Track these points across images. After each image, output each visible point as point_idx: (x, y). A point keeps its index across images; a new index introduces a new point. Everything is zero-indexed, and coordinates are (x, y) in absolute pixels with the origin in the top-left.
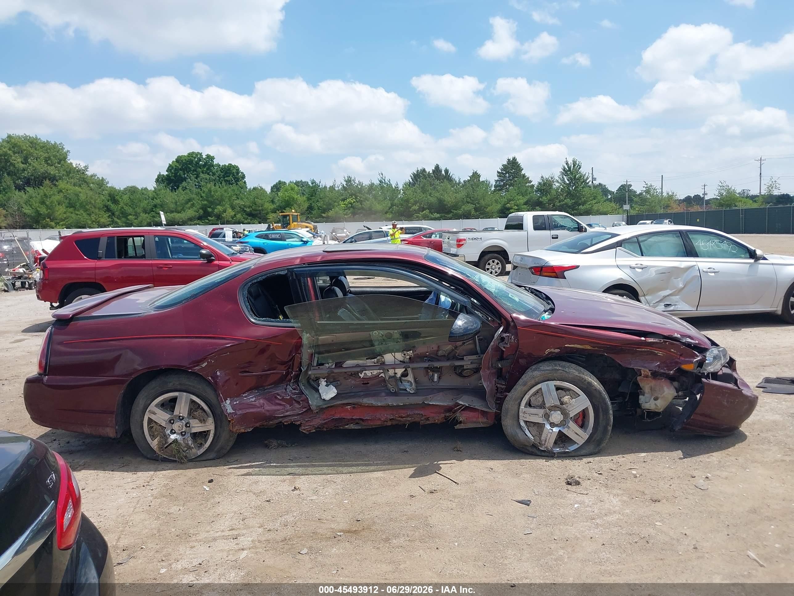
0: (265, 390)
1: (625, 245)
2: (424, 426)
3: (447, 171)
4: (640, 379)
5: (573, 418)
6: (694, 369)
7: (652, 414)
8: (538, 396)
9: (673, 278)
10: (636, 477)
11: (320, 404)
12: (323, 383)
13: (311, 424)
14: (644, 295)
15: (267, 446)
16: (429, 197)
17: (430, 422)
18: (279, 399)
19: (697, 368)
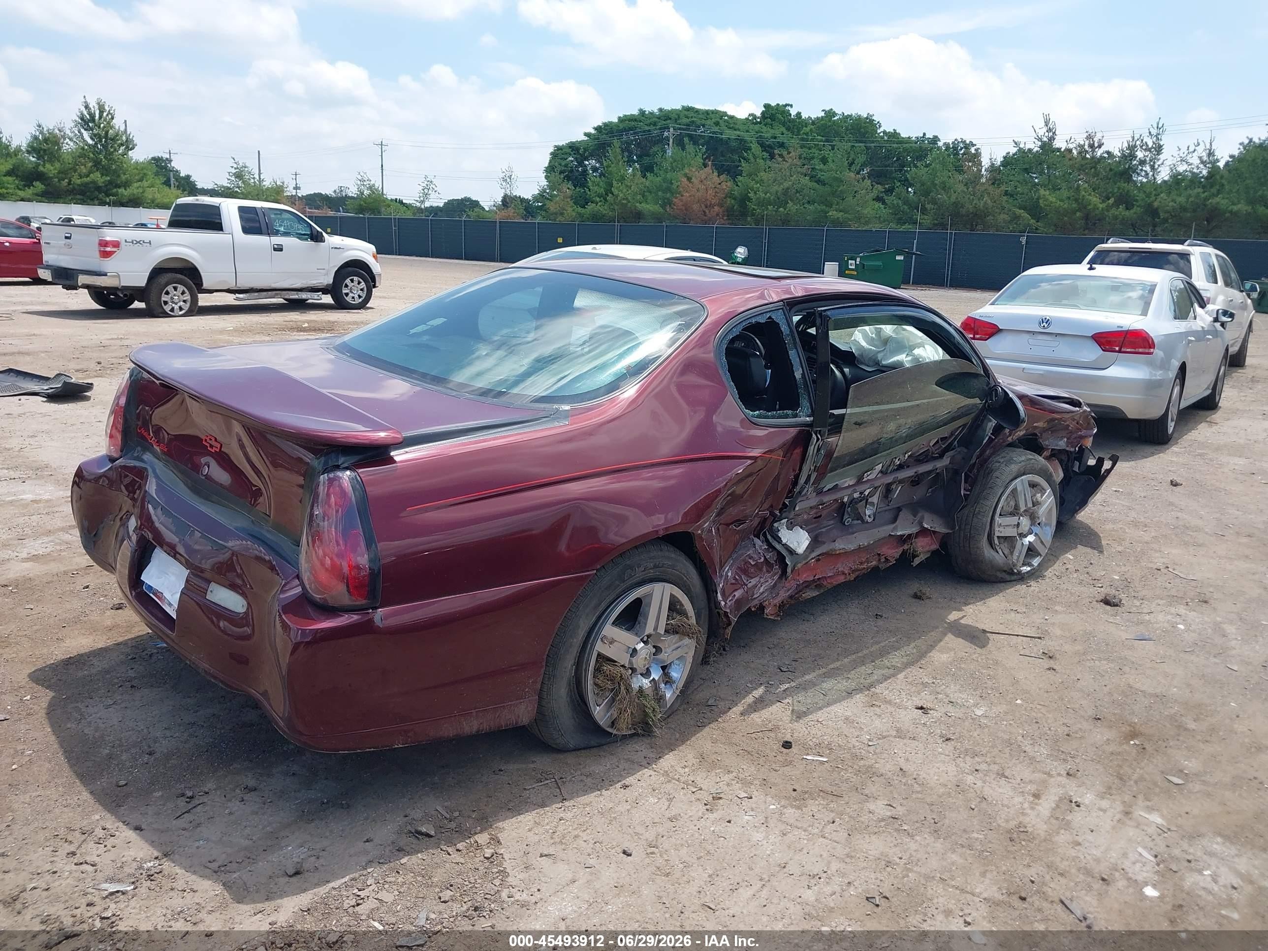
0: (736, 552)
11: (795, 563)
13: (776, 601)
17: (891, 564)
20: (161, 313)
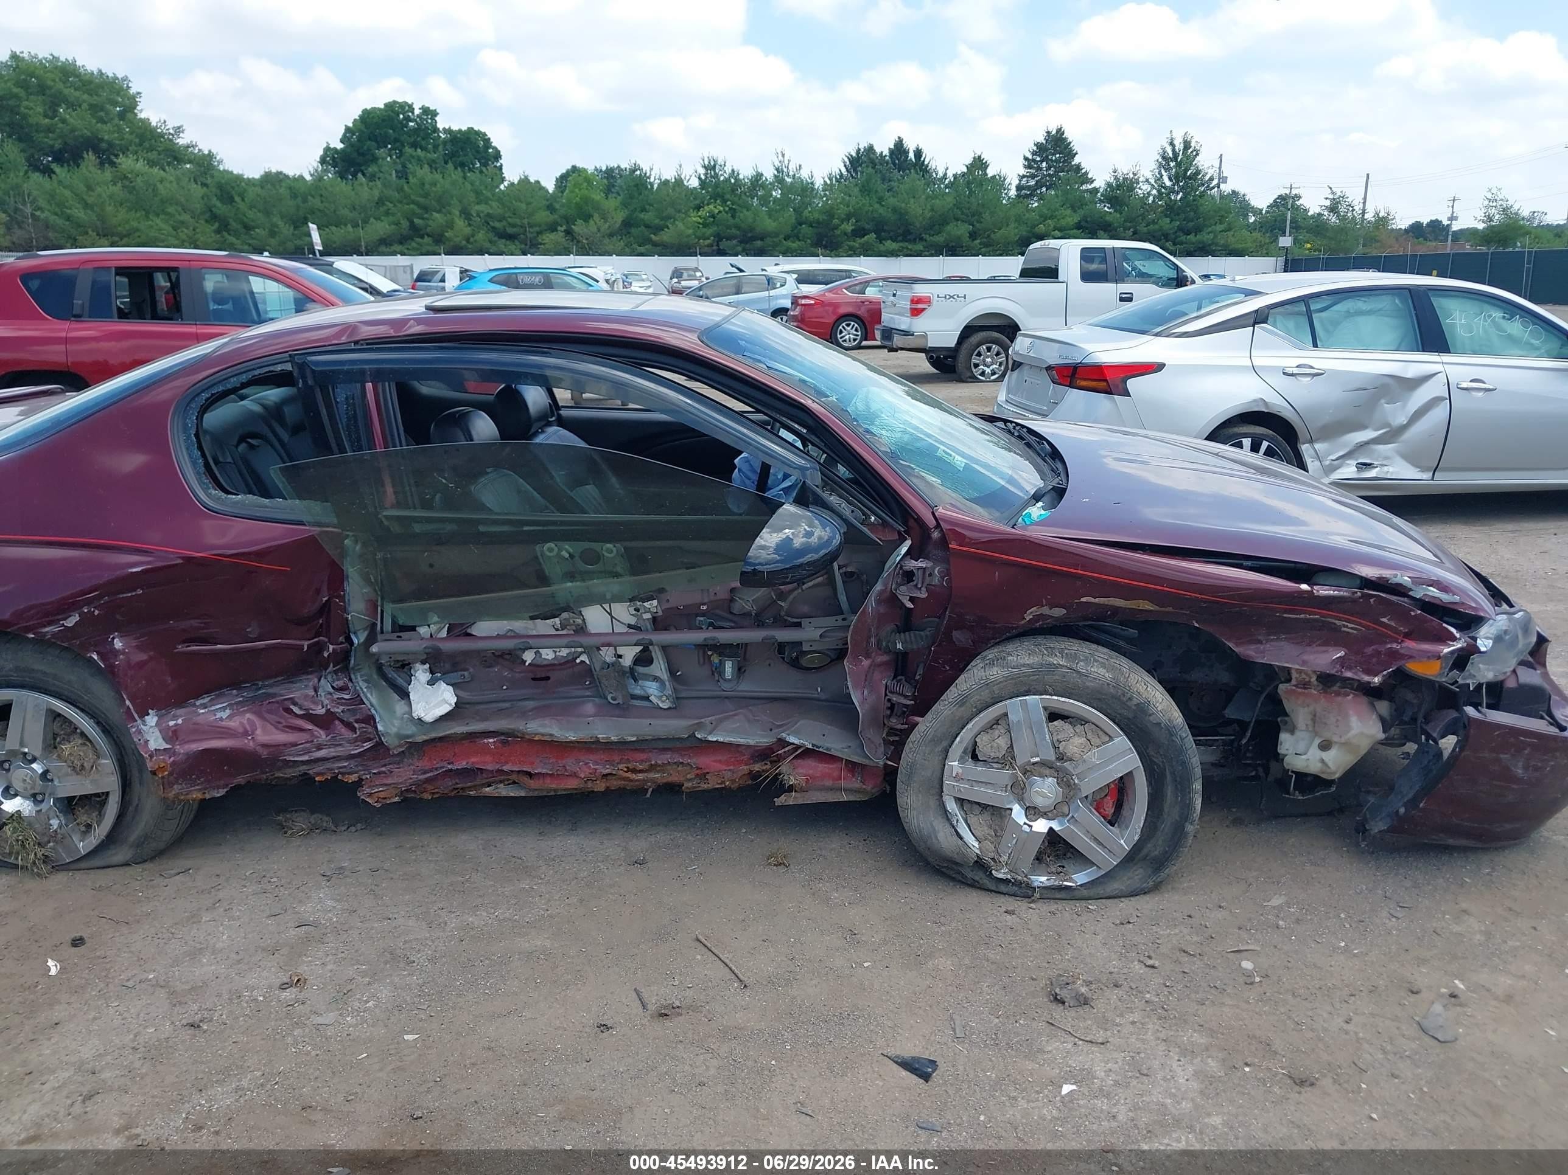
0: (260, 689)
1: (1275, 321)
2: (695, 794)
3: (918, 153)
4: (1287, 692)
5: (1090, 798)
6: (1441, 675)
7: (1309, 782)
8: (997, 732)
9: (1383, 401)
10: (1252, 984)
11: (409, 732)
12: (421, 674)
13: (389, 781)
14: (1311, 441)
15: (282, 828)
16: (877, 206)
17: (710, 786)
18: (297, 716)
19: (1451, 670)
20: (970, 377)
